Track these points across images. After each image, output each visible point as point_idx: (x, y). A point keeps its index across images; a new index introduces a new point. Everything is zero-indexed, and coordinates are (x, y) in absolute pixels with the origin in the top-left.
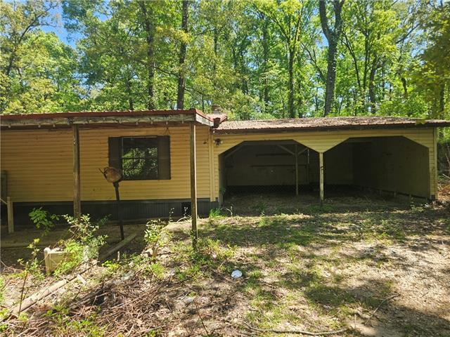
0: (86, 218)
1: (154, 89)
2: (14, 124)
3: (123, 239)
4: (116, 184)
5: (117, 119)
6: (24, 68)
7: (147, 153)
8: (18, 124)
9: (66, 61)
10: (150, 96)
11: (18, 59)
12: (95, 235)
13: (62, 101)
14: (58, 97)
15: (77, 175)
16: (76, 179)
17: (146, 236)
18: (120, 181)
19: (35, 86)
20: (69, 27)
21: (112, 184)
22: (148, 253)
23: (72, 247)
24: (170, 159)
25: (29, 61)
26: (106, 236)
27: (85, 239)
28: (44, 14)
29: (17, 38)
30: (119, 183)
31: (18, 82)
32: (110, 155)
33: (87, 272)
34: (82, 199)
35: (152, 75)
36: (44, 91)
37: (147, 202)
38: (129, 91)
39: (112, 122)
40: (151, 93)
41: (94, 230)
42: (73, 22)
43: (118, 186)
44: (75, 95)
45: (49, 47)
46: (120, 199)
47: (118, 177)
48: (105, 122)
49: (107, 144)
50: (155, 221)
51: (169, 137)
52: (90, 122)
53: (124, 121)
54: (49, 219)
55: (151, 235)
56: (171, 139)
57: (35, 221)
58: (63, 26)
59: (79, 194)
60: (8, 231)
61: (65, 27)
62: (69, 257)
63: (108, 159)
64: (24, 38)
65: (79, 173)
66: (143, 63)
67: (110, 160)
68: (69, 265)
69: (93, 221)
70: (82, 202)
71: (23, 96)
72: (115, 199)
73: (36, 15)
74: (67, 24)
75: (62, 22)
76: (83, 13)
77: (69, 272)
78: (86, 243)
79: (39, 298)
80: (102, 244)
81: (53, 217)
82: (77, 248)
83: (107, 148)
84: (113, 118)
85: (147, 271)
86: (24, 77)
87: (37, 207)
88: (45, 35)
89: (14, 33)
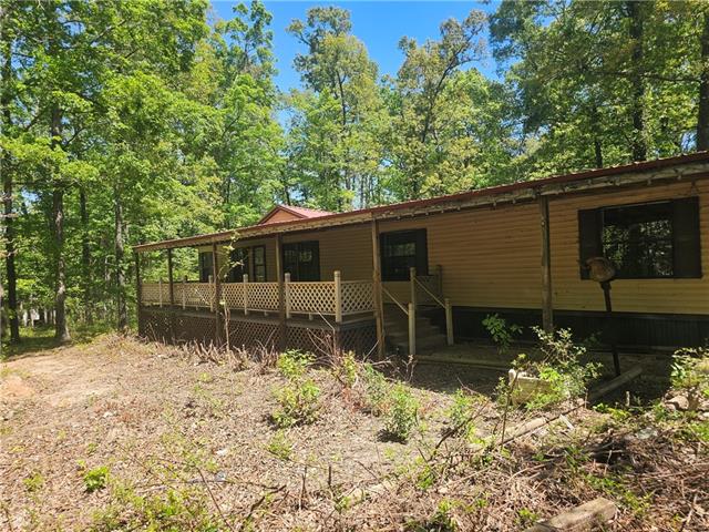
0: (565, 334)
1: (646, 115)
2: (464, 205)
3: (618, 374)
4: (605, 285)
5: (613, 180)
6: (440, 129)
7: (636, 232)
8: (469, 205)
9: (492, 105)
10: (636, 131)
11: (434, 119)
12: (582, 362)
13: (487, 164)
14: (481, 160)
15: (546, 270)
16: (546, 276)
17: (674, 374)
18: (612, 279)
19: (454, 150)
20: (500, 55)
21: (599, 285)
22: (676, 404)
23: (548, 374)
24: (699, 240)
25: (447, 118)
26: (600, 365)
27: (566, 364)
28: (465, 47)
29: (432, 90)
30: (612, 283)
31: (433, 150)
32: (581, 240)
33: (571, 414)
34: (555, 307)
35: (640, 92)
36: (464, 155)
37: (651, 317)
38: (596, 129)
39: (604, 185)
40: (638, 125)
41: (580, 353)
42: (506, 43)
43: (609, 287)
44: (505, 153)
45: (472, 92)
46: (613, 310)
47: (610, 273)
48: (591, 187)
49: (577, 222)
50: (691, 351)
51: (697, 199)
52: (567, 189)
53: (625, 182)
54: (509, 331)
55: (684, 373)
56: (702, 203)
57: (492, 332)
58: (490, 55)
59: (550, 298)
60: (447, 342)
61: (494, 55)
62: (546, 387)
63: (577, 245)
64: (440, 88)
65: (549, 267)
66: (623, 75)
67: (581, 247)
68: (547, 399)
69: (576, 339)
70: (554, 311)
71: (440, 166)
72: (605, 310)
73: (454, 52)
74: (495, 51)
75: (488, 51)
76: (520, 26)
77: (547, 409)
78: (566, 371)
79: (517, 432)
80: (595, 375)
81: (514, 328)
82: (555, 376)
83: (577, 228)
84: (605, 178)
85: (683, 432)
86: (440, 141)
87: (492, 314)
88: (465, 76)
89: (430, 85)
